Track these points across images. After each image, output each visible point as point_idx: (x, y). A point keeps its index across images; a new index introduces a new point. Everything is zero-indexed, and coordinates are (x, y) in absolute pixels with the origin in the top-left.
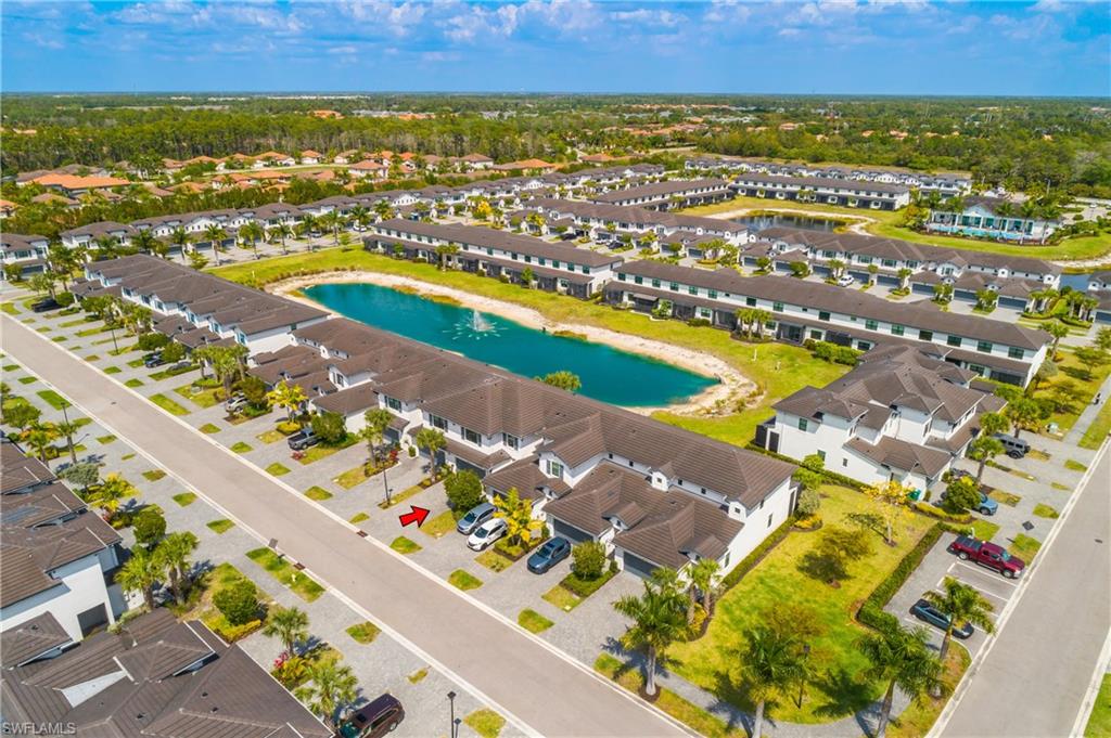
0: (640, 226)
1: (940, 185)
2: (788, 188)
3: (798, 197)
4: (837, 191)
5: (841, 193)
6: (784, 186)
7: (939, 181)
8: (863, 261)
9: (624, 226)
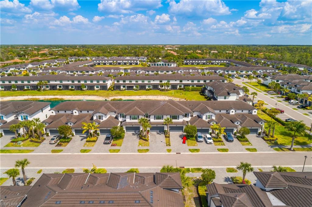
0: (93, 72)
1: (141, 59)
2: (109, 62)
3: (112, 64)
4: (123, 61)
5: (124, 62)
6: (108, 61)
7: (141, 58)
8: (161, 72)
9: (87, 72)
